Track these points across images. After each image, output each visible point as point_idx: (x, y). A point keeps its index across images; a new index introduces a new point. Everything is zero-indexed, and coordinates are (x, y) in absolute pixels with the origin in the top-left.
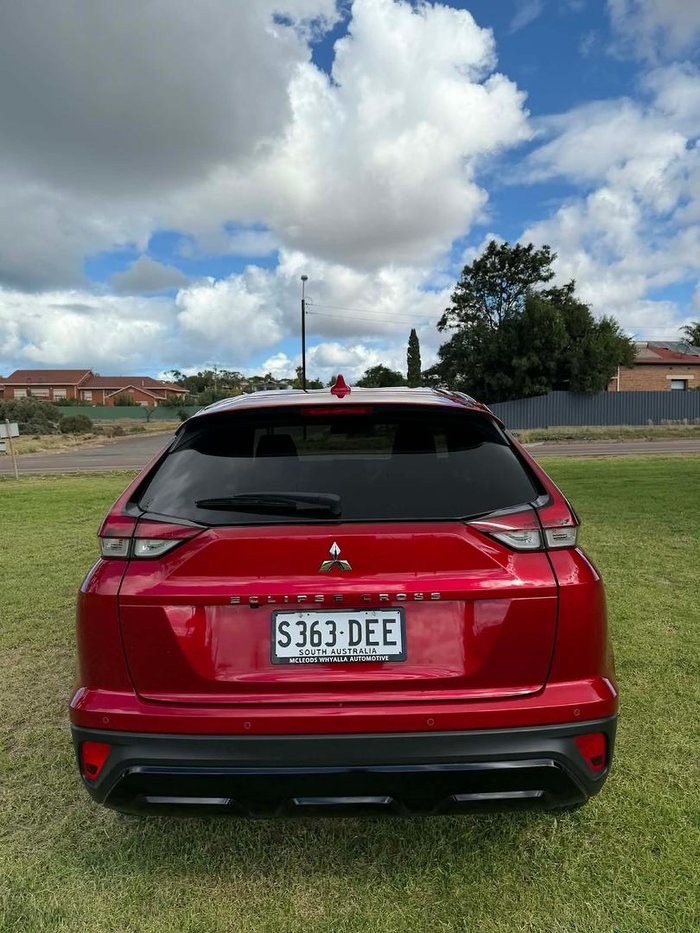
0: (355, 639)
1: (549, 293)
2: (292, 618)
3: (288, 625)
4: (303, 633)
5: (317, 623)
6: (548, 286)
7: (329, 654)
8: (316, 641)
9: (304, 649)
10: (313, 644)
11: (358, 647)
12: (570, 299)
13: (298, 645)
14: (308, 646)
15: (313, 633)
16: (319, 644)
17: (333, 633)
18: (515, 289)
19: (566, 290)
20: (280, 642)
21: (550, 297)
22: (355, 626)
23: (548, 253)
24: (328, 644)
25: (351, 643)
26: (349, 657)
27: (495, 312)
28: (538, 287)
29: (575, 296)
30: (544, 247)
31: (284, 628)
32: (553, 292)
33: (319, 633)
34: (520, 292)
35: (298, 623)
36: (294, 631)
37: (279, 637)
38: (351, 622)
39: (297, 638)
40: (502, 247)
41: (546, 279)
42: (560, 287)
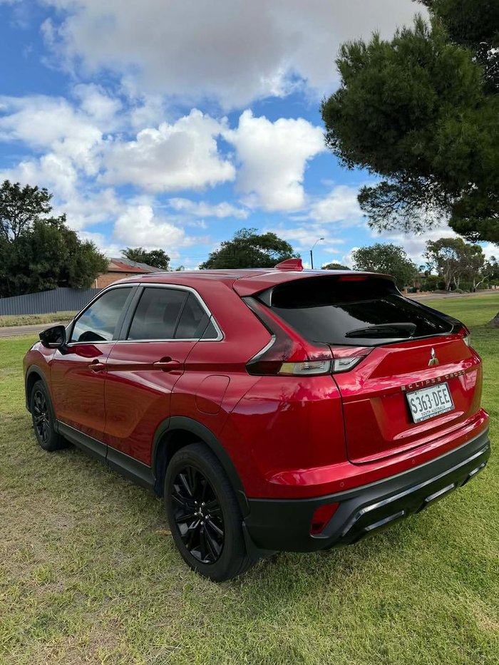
0: (437, 402)
1: (49, 221)
2: (414, 396)
4: (420, 404)
5: (422, 397)
6: (48, 216)
7: (431, 413)
8: (425, 407)
11: (439, 406)
12: (62, 227)
13: (420, 411)
14: (423, 410)
15: (423, 402)
16: (427, 409)
17: (429, 401)
18: (24, 216)
19: (60, 220)
20: (414, 411)
21: (50, 224)
22: (435, 395)
23: (47, 193)
25: (436, 405)
26: (438, 412)
27: (10, 230)
28: (42, 216)
29: (65, 224)
30: (44, 189)
31: (413, 402)
32: (51, 220)
34: (29, 218)
35: (417, 398)
36: (416, 403)
39: (419, 407)
40: (15, 185)
41: (46, 212)
42: (56, 217)
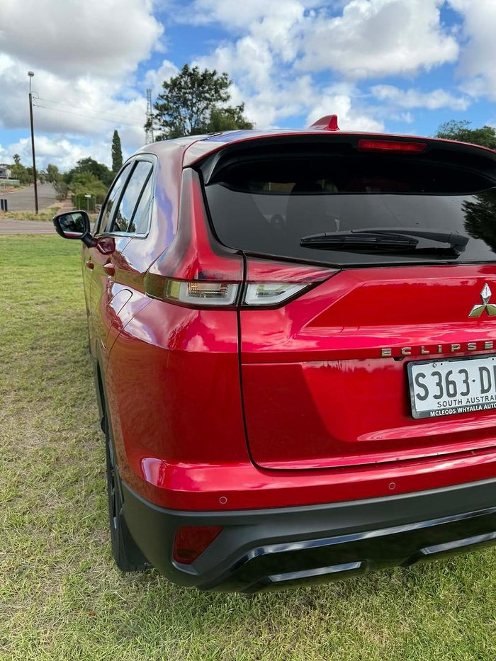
0: (486, 387)
1: (227, 111)
2: (427, 369)
3: (424, 376)
4: (439, 384)
5: (450, 372)
6: (225, 106)
7: (464, 404)
8: (452, 392)
9: (441, 400)
10: (449, 395)
11: (489, 394)
12: (239, 118)
13: (436, 397)
14: (445, 397)
15: (448, 383)
16: (455, 395)
17: (466, 381)
18: (202, 105)
19: (238, 110)
20: (418, 396)
21: (227, 114)
22: (485, 373)
23: (226, 79)
24: (463, 394)
25: (483, 391)
26: (483, 405)
27: (187, 121)
28: (220, 105)
29: (244, 115)
30: (224, 74)
31: (421, 380)
32: (228, 111)
33: (453, 383)
34: (206, 108)
35: (434, 374)
36: (430, 382)
37: (417, 390)
38: (481, 369)
39: (434, 390)
40: (194, 70)
41: (225, 100)
42: (234, 107)
